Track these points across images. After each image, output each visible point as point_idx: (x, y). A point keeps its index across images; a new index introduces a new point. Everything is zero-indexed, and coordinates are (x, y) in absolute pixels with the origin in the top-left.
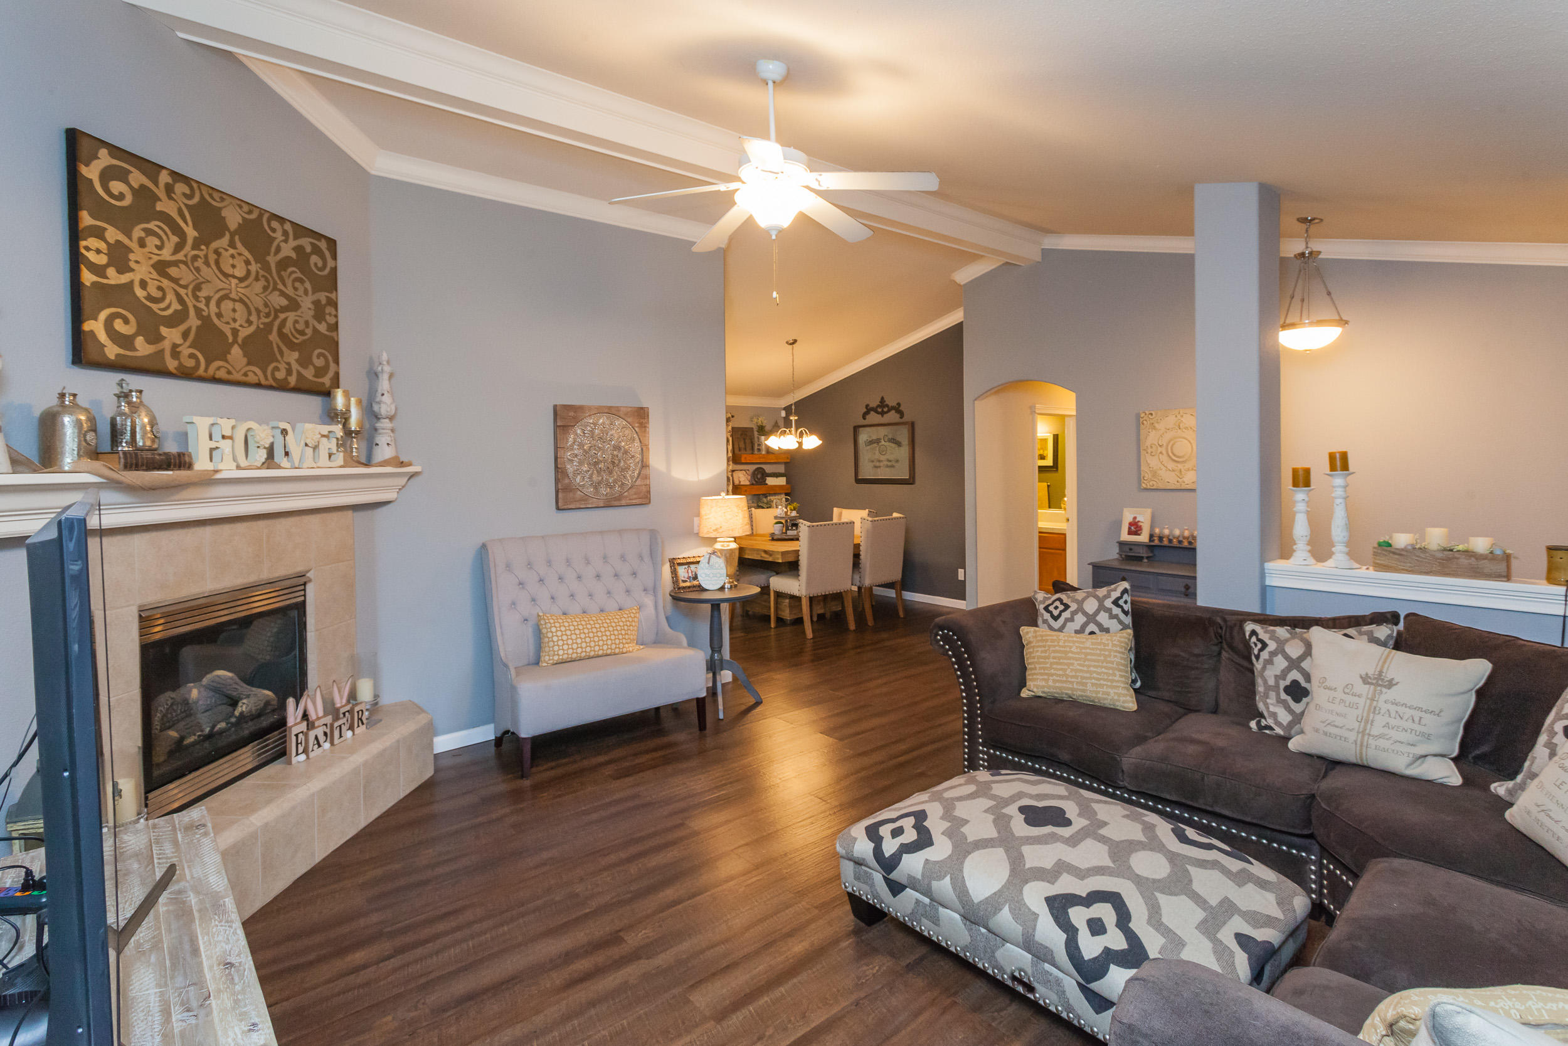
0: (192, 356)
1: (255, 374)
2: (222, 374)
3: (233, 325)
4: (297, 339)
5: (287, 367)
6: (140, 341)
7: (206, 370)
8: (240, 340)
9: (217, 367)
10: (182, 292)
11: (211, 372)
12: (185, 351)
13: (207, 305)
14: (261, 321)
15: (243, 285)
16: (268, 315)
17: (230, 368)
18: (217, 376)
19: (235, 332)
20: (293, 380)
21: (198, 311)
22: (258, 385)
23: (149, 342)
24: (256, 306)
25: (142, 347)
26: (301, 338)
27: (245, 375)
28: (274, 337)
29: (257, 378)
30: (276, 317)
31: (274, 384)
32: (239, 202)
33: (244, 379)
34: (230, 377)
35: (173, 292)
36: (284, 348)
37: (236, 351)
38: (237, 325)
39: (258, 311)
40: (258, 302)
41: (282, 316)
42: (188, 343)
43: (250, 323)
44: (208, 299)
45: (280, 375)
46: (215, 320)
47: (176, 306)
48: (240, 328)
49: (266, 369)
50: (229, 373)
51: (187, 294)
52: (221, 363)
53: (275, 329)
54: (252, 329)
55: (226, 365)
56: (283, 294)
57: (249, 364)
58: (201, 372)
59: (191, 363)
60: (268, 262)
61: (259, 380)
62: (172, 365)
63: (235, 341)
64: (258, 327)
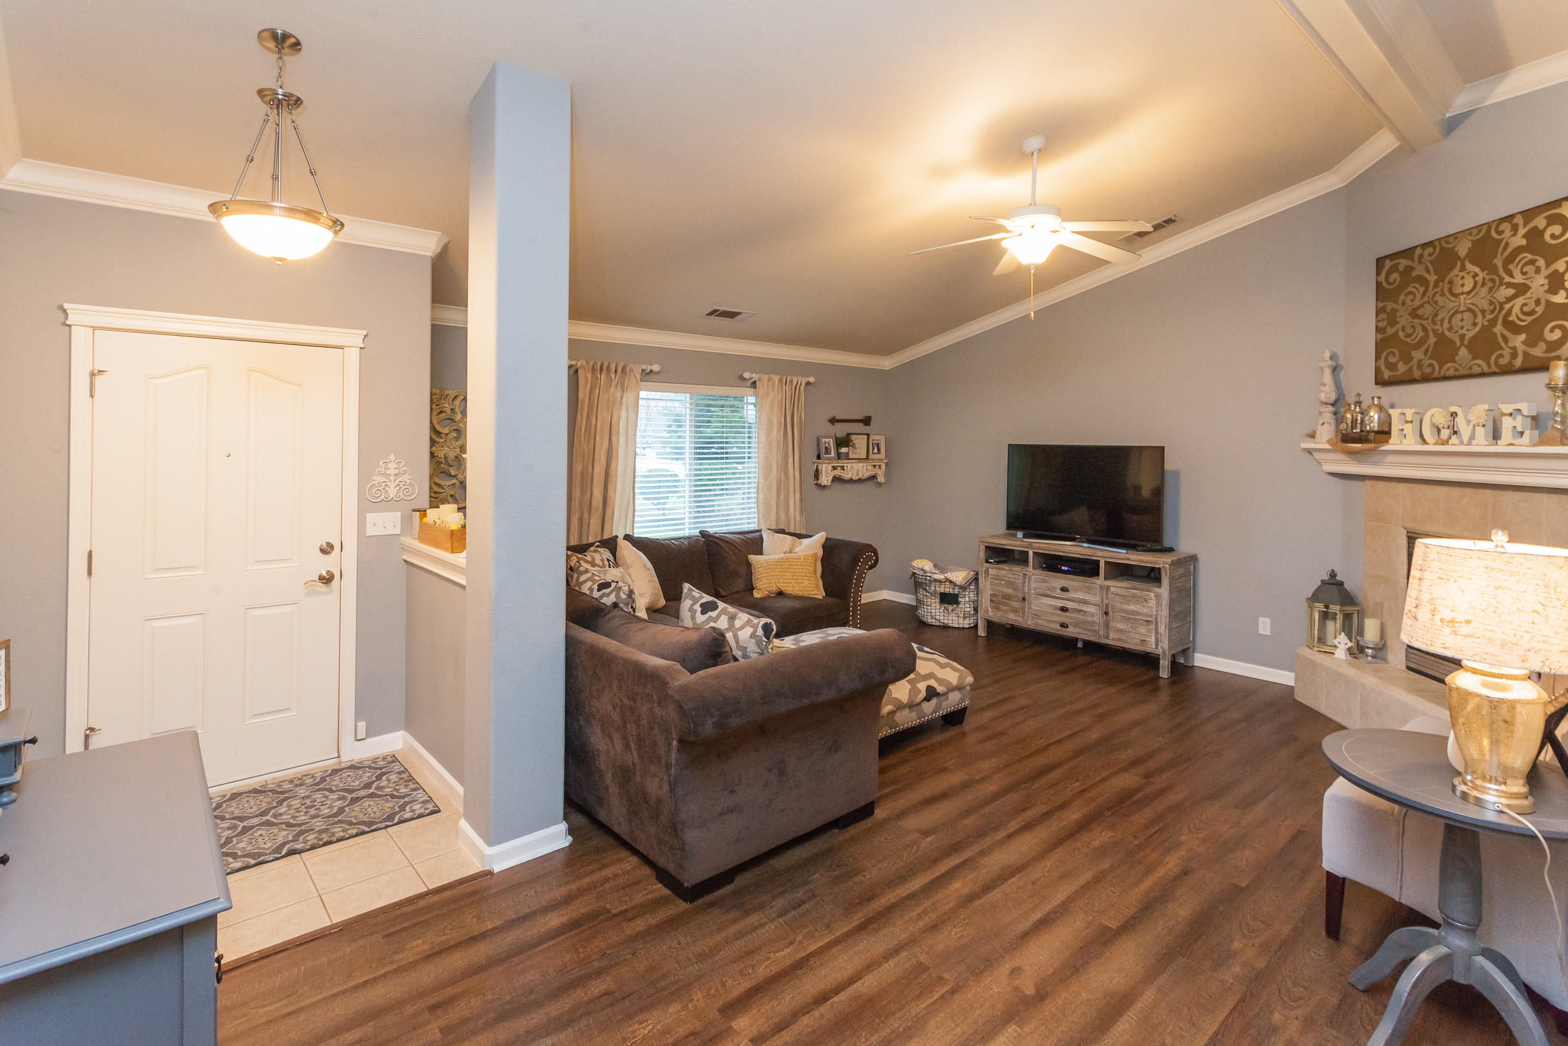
0: (1431, 365)
1: (1479, 366)
2: (1451, 372)
3: (1461, 332)
4: (1523, 321)
5: (1512, 351)
6: (1400, 364)
7: (1439, 372)
8: (1466, 342)
9: (1449, 368)
10: (1425, 323)
11: (1442, 373)
12: (1426, 362)
13: (1442, 325)
14: (1487, 319)
15: (1470, 296)
16: (1492, 312)
17: (1458, 367)
18: (1447, 375)
19: (1462, 337)
20: (1518, 362)
21: (1434, 331)
22: (1482, 375)
23: (1405, 364)
24: (1481, 308)
25: (1402, 368)
26: (1530, 319)
27: (1470, 368)
28: (1499, 329)
29: (1480, 368)
30: (1502, 308)
31: (1497, 370)
32: (1467, 232)
33: (1468, 372)
34: (1457, 374)
35: (1419, 326)
36: (1508, 334)
37: (1463, 352)
38: (1464, 331)
39: (1483, 312)
40: (1485, 305)
41: (1507, 306)
42: (1427, 357)
43: (1475, 324)
44: (1442, 321)
45: (1503, 361)
46: (1447, 333)
47: (1422, 334)
48: (1467, 332)
49: (1490, 359)
50: (1456, 370)
51: (1428, 324)
52: (1450, 365)
53: (1500, 320)
54: (1478, 328)
55: (1454, 365)
56: (1509, 285)
57: (1474, 358)
58: (1436, 374)
59: (1428, 370)
60: (1496, 264)
61: (1482, 369)
62: (1417, 374)
63: (1462, 344)
64: (1483, 325)
